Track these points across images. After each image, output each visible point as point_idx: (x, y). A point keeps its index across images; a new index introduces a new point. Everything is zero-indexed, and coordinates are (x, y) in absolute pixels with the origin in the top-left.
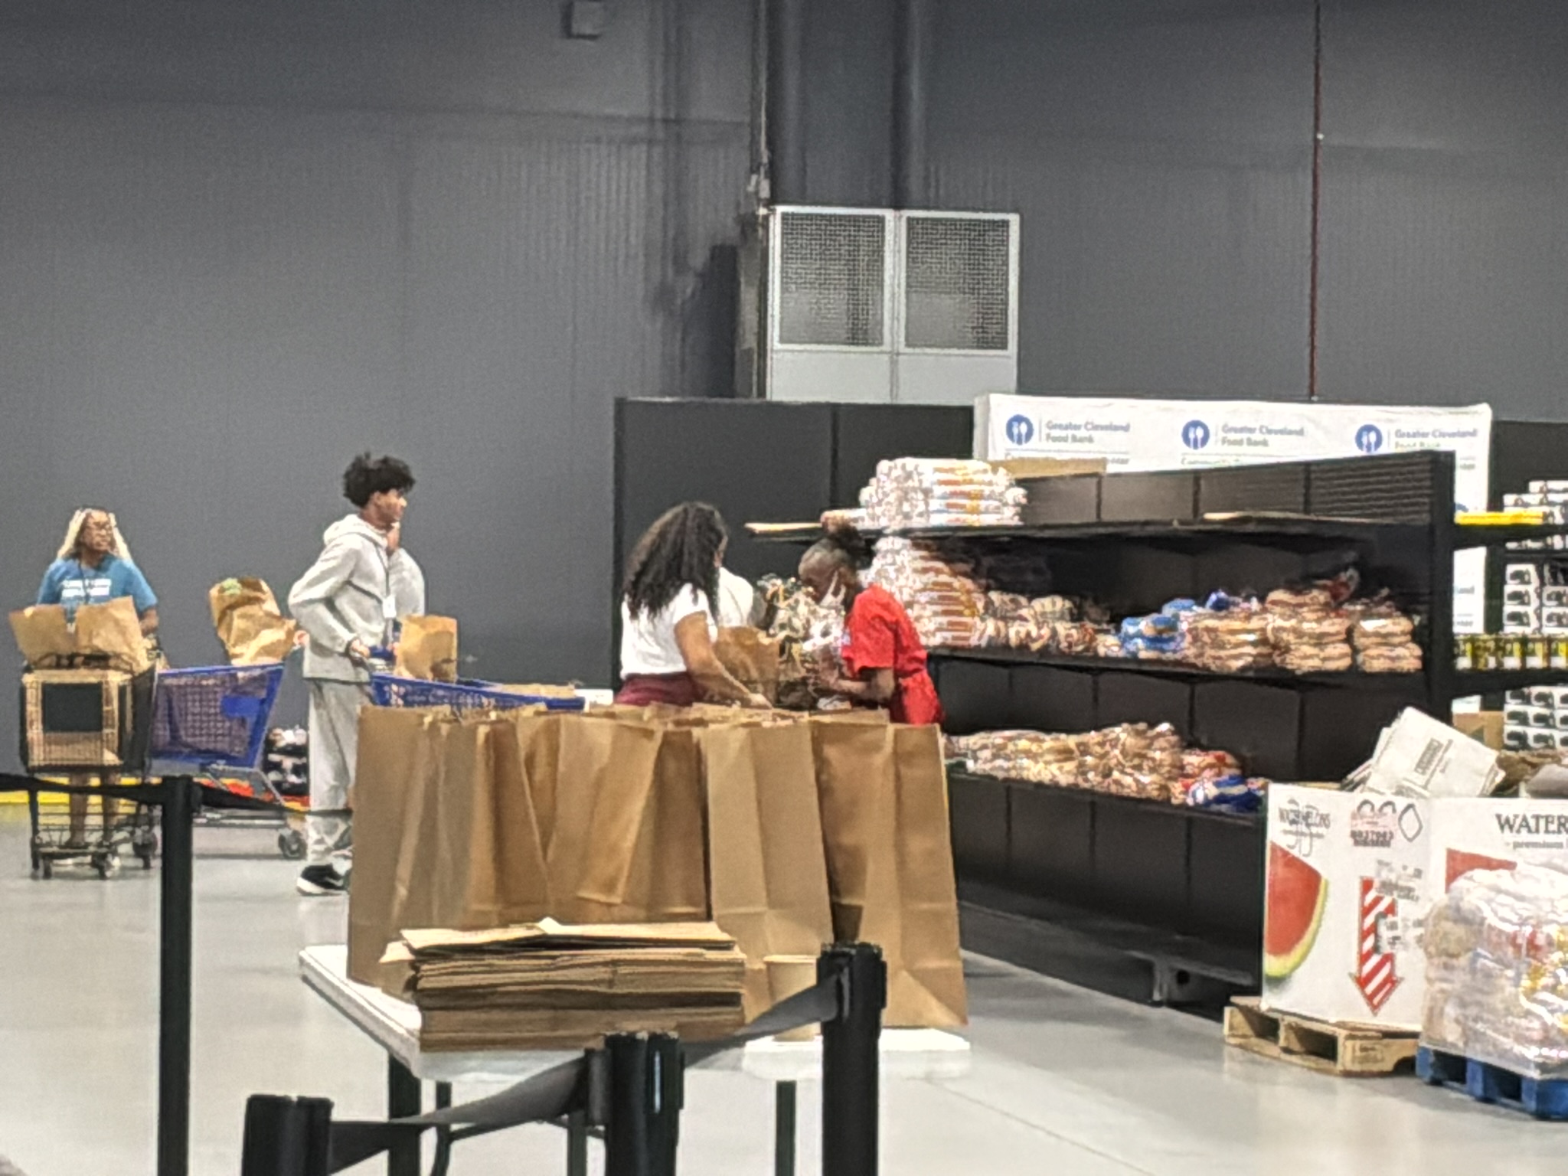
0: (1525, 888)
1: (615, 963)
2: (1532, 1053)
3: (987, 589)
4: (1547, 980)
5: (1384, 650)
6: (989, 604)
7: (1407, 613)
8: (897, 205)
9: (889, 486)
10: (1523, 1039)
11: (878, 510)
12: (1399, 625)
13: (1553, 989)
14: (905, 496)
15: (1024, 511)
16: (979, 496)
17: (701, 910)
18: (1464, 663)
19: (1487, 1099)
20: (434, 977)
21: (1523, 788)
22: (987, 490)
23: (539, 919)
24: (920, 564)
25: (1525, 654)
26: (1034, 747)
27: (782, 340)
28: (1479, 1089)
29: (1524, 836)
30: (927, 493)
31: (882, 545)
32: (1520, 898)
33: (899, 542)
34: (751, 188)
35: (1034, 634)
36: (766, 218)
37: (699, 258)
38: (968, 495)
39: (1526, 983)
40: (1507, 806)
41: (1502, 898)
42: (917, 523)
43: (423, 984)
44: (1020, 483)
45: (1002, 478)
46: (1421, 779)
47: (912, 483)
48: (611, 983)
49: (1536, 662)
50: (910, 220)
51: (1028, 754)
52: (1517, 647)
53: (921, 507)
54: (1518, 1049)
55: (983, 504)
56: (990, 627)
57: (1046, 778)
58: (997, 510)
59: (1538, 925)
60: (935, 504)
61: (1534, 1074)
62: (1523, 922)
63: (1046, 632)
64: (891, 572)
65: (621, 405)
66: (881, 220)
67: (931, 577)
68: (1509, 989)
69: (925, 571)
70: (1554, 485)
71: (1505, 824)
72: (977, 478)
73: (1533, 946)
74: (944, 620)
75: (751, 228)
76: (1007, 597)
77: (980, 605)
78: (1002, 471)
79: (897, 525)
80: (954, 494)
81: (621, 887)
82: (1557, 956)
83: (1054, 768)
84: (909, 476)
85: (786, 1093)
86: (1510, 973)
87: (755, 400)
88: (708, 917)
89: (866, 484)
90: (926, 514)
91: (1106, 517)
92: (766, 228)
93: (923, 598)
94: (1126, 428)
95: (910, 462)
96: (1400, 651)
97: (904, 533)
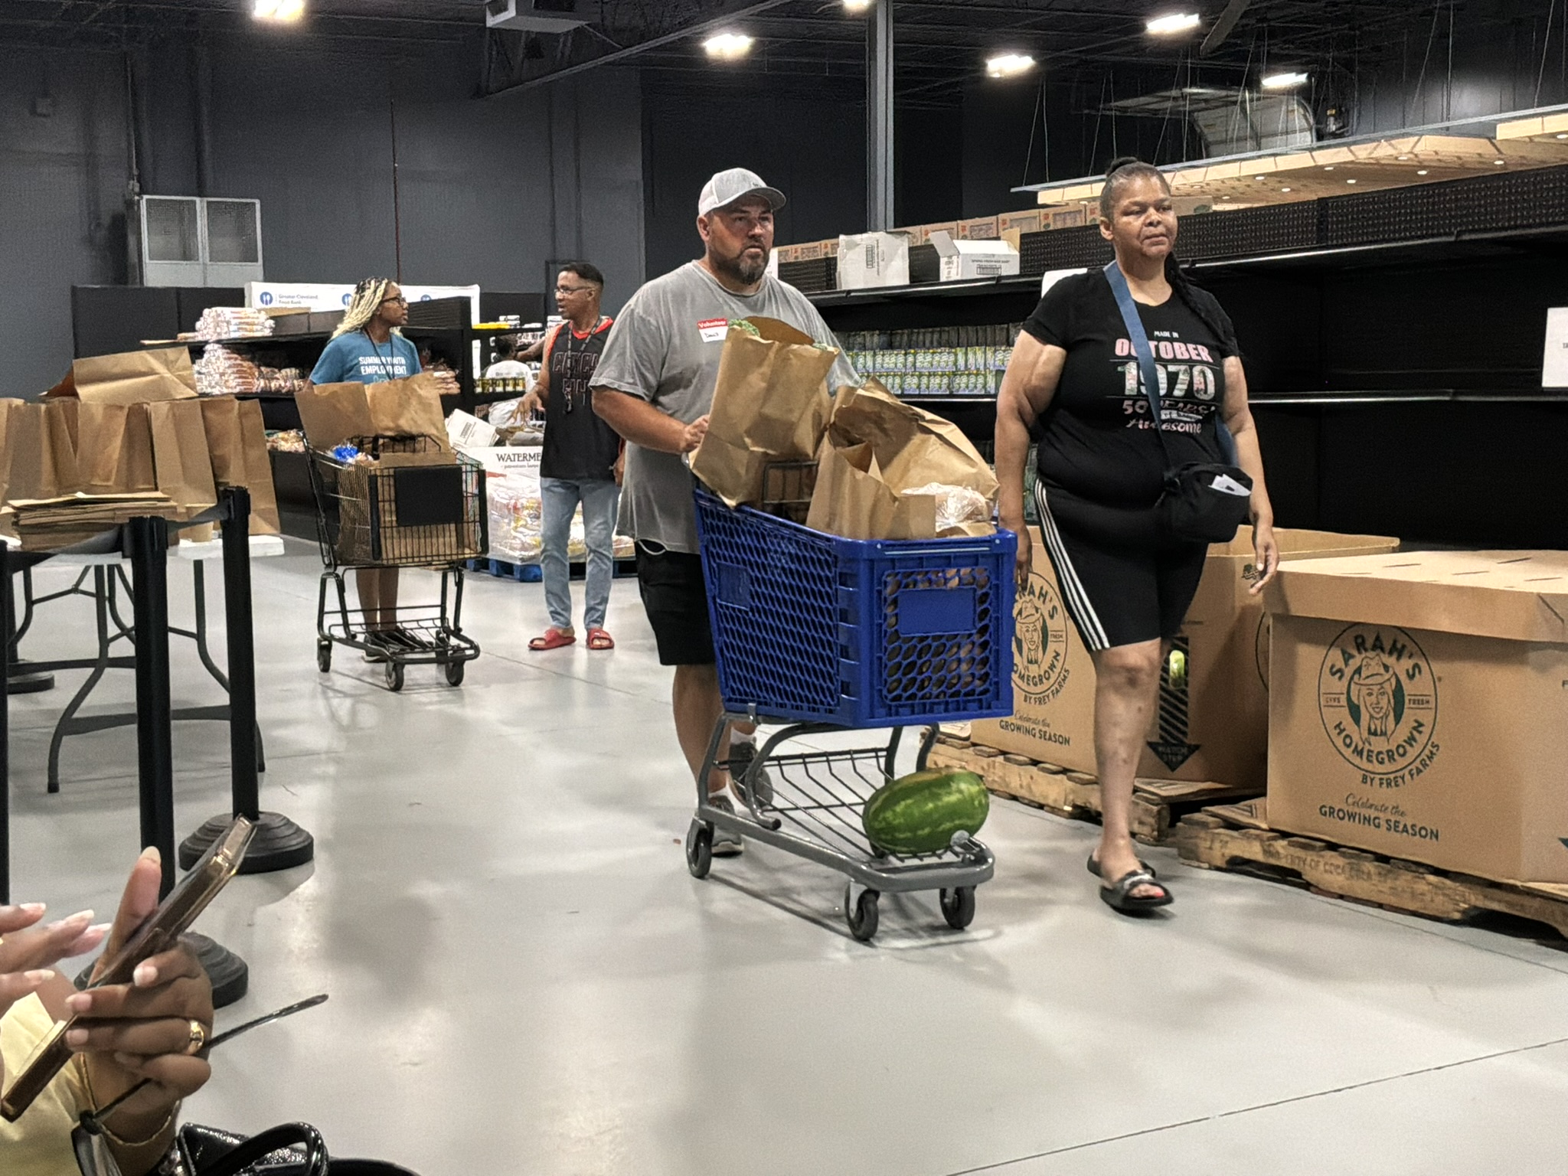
0: (510, 484)
1: (114, 510)
2: (517, 554)
3: (259, 367)
4: (522, 522)
5: (444, 385)
6: (261, 372)
7: (453, 369)
8: (201, 195)
9: (210, 320)
10: (512, 549)
11: (205, 332)
12: (449, 374)
13: (525, 526)
14: (217, 325)
15: (274, 330)
16: (253, 324)
17: (153, 486)
18: (479, 390)
19: (498, 576)
20: (26, 519)
21: (507, 442)
22: (256, 321)
23: (75, 492)
24: (226, 356)
25: (505, 385)
26: (286, 436)
27: (151, 258)
28: (495, 572)
29: (509, 463)
30: (228, 323)
31: (208, 347)
32: (509, 489)
33: (216, 346)
34: (130, 187)
35: (283, 384)
36: (139, 201)
37: (106, 220)
38: (247, 324)
39: (513, 524)
40: (501, 450)
41: (501, 489)
42: (224, 337)
43: (22, 522)
44: (272, 318)
45: (263, 316)
46: (464, 440)
47: (221, 318)
48: (113, 518)
49: (510, 389)
50: (208, 203)
51: (283, 439)
52: (501, 382)
53: (226, 329)
54: (511, 553)
55: (255, 327)
56: (262, 383)
57: (293, 449)
58: (261, 330)
59: (517, 500)
60: (232, 328)
61: (519, 563)
62: (511, 498)
63: (288, 384)
64: (213, 359)
65: (74, 290)
66: (194, 202)
67: (232, 362)
68: (506, 528)
69: (230, 359)
70: (510, 317)
71: (501, 458)
72: (252, 315)
73: (515, 508)
74: (241, 380)
75: (131, 206)
76: (269, 369)
77: (257, 374)
78: (263, 313)
79: (215, 338)
80: (241, 323)
81: (113, 478)
82: (526, 512)
83: (296, 444)
84: (219, 315)
85: (198, 566)
86: (506, 521)
87: (138, 286)
88: (156, 489)
89: (198, 320)
90: (229, 332)
91: (312, 331)
92: (139, 207)
93: (229, 371)
94: (316, 297)
95: (219, 309)
96: (450, 385)
97: (218, 342)
